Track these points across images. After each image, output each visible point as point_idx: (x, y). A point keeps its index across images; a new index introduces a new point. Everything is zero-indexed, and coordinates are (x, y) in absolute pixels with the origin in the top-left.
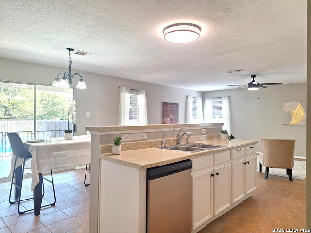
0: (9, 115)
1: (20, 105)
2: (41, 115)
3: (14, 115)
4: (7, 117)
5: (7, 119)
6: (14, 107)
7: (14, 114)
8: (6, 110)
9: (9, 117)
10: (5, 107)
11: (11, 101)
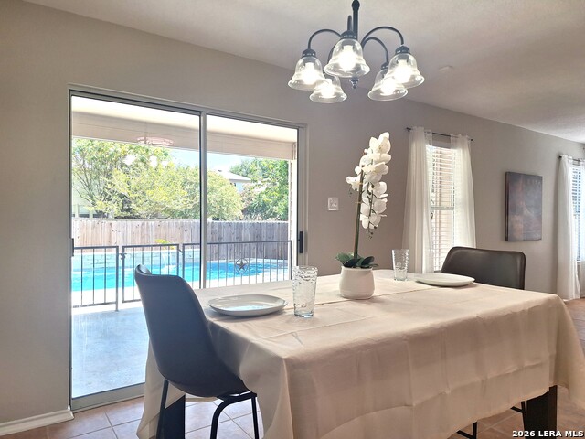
0: (128, 210)
1: (149, 192)
2: (183, 210)
3: (139, 211)
4: (125, 213)
5: (125, 217)
6: (137, 195)
7: (137, 209)
8: (124, 202)
9: (129, 214)
10: (121, 196)
11: (133, 185)
